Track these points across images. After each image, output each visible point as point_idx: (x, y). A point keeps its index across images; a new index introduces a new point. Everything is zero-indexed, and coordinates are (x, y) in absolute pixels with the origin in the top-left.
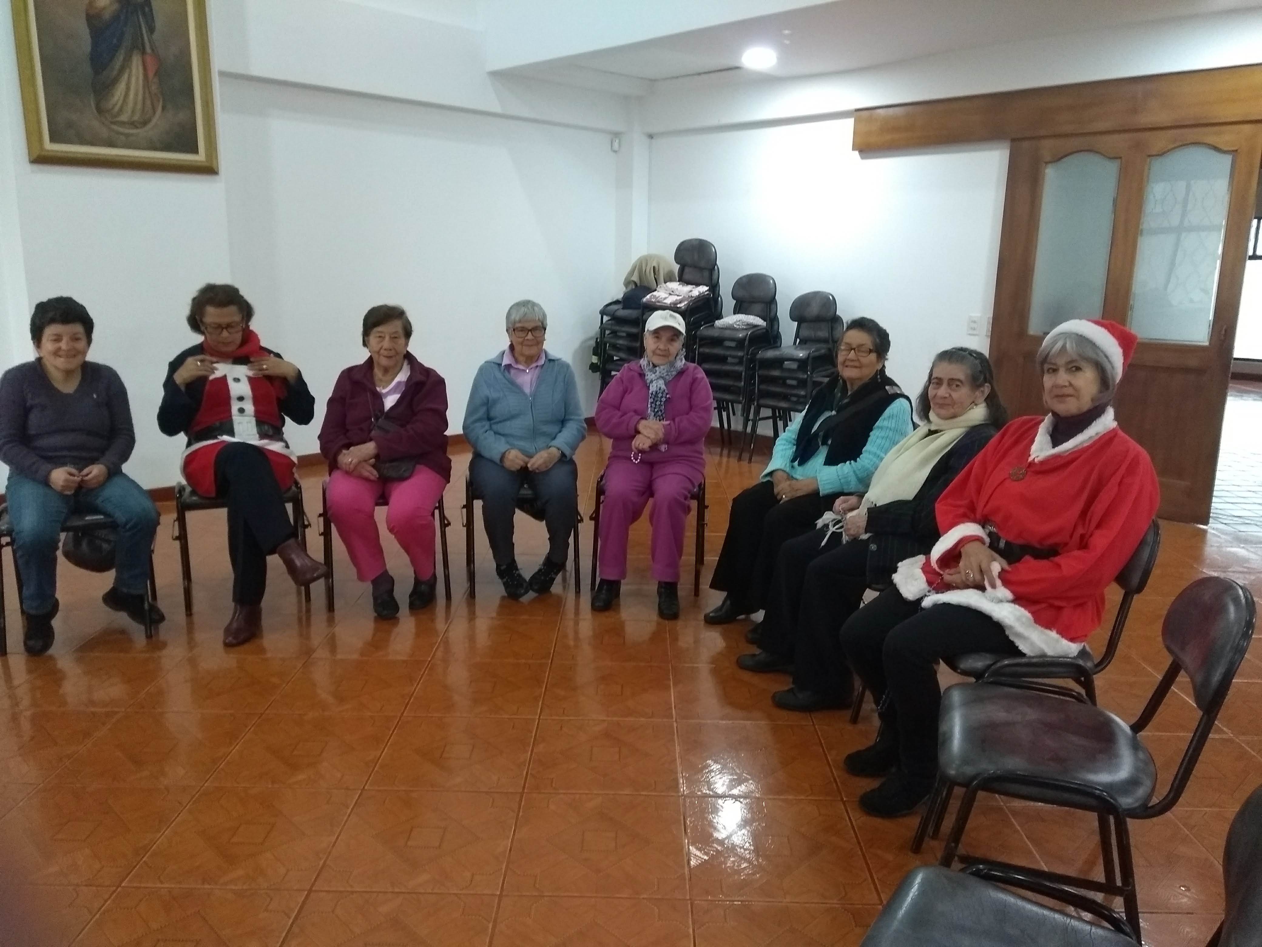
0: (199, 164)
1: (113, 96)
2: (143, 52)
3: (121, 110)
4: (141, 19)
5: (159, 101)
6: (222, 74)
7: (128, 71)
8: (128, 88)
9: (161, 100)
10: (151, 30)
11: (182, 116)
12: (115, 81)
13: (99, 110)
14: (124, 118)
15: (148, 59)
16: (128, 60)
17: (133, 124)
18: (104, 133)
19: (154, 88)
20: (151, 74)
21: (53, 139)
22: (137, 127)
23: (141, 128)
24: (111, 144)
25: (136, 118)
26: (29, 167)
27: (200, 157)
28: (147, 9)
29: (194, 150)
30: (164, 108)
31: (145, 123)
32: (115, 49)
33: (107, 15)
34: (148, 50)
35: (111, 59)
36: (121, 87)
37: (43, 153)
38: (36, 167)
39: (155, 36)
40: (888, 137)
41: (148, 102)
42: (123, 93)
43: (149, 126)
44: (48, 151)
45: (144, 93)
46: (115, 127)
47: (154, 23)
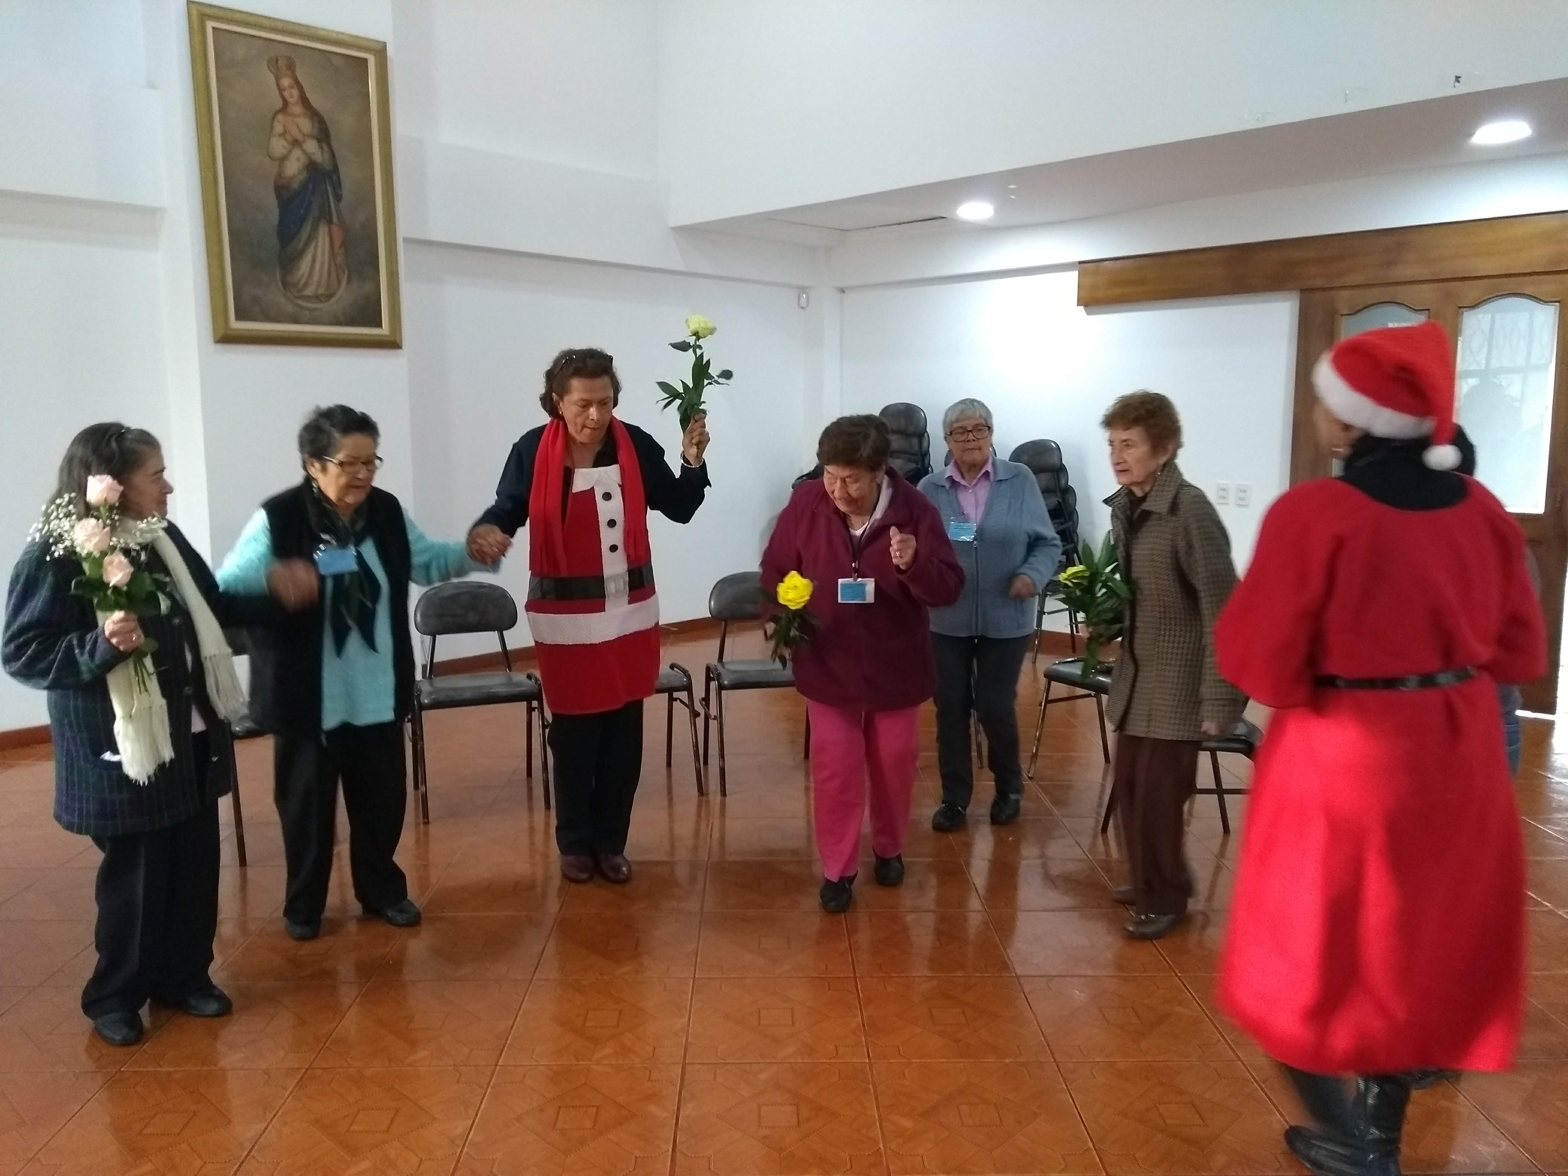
0: (385, 338)
1: (299, 269)
2: (330, 222)
3: (306, 284)
4: (329, 188)
5: (344, 272)
6: (406, 240)
7: (314, 243)
8: (314, 261)
9: (347, 272)
10: (338, 198)
11: (368, 287)
12: (301, 253)
13: (285, 285)
14: (309, 292)
15: (335, 229)
16: (315, 229)
17: (317, 298)
18: (290, 309)
19: (340, 259)
20: (337, 244)
21: (239, 317)
22: (321, 301)
23: (326, 301)
24: (295, 321)
25: (321, 291)
26: (212, 348)
27: (385, 330)
28: (335, 177)
29: (379, 325)
30: (349, 281)
31: (329, 296)
32: (302, 220)
33: (295, 185)
34: (335, 220)
35: (298, 231)
36: (308, 258)
37: (228, 332)
38: (220, 346)
39: (342, 205)
40: (1118, 291)
41: (334, 275)
42: (309, 265)
43: (334, 299)
44: (234, 330)
45: (330, 264)
46: (300, 302)
47: (342, 191)
